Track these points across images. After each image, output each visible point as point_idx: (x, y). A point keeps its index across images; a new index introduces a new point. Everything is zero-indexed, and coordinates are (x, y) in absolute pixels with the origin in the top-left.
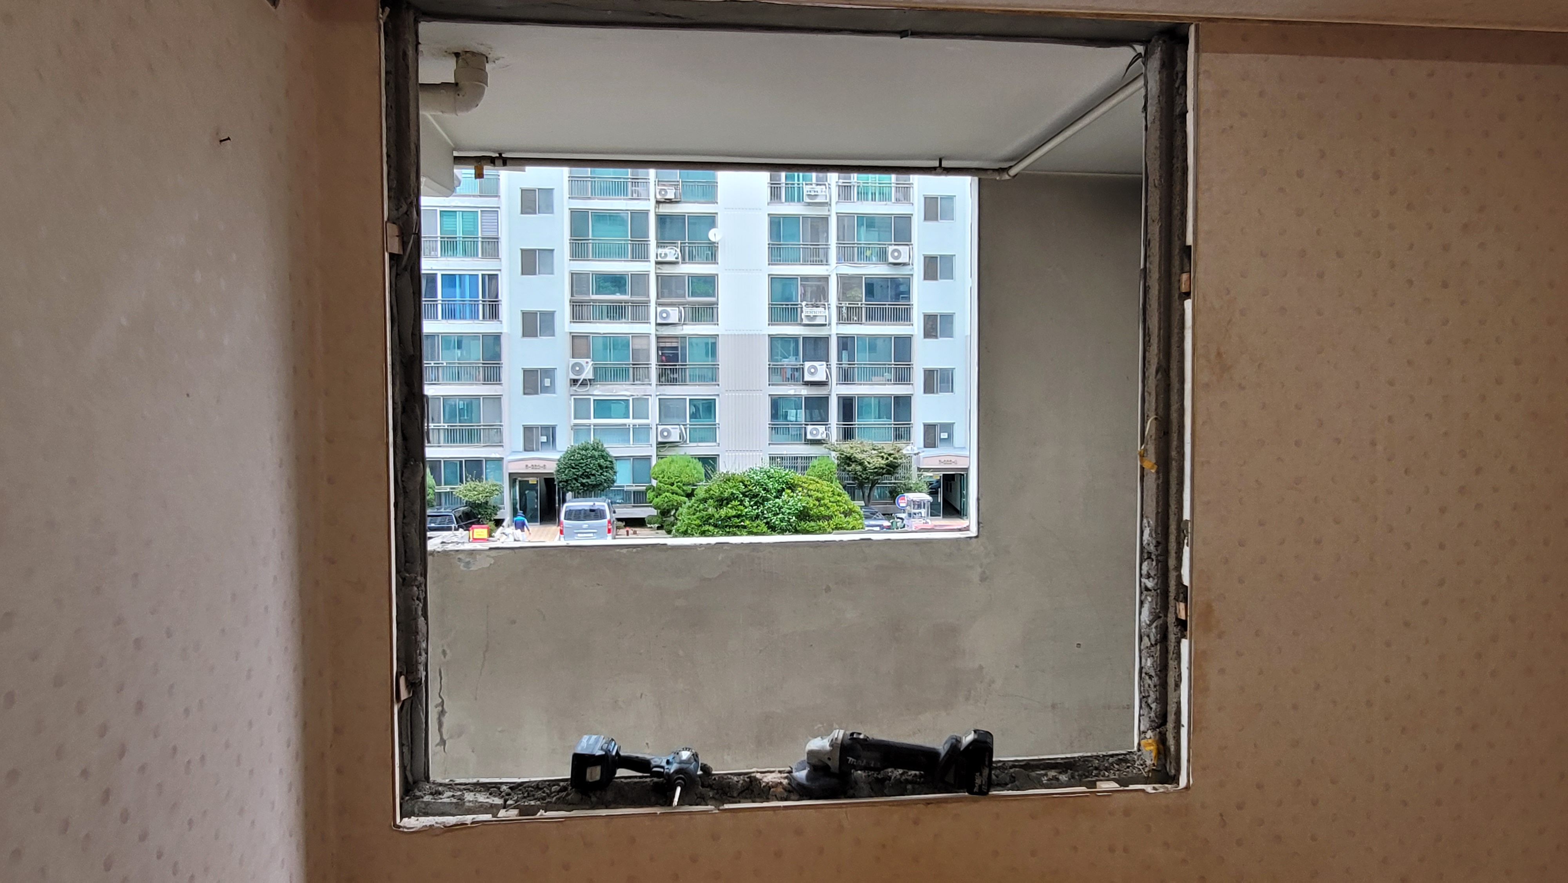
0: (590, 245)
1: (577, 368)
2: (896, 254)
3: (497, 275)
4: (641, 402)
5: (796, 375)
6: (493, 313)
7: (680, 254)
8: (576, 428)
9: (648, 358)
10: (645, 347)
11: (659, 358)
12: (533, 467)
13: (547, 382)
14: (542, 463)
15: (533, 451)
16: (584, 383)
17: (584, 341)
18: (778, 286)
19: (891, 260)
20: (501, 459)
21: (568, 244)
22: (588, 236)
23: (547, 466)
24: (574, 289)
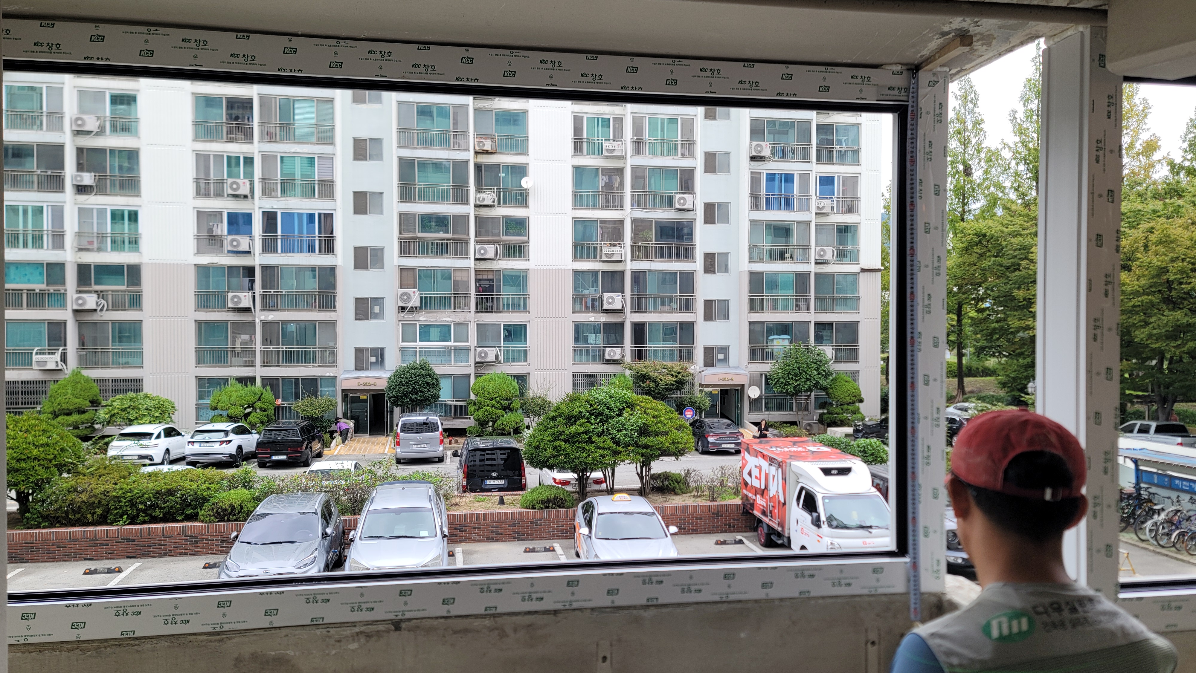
0: (417, 190)
1: (405, 297)
2: (682, 201)
3: (332, 214)
4: (462, 326)
5: (596, 305)
6: (329, 247)
7: (496, 198)
8: (403, 349)
9: (468, 288)
10: (465, 279)
11: (477, 289)
12: (365, 384)
13: (377, 309)
14: (372, 381)
15: (363, 370)
16: (412, 310)
17: (410, 274)
18: (580, 227)
19: (678, 206)
20: (335, 377)
21: (397, 188)
22: (415, 181)
23: (377, 384)
24: (402, 227)
